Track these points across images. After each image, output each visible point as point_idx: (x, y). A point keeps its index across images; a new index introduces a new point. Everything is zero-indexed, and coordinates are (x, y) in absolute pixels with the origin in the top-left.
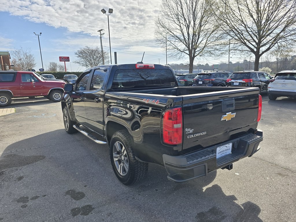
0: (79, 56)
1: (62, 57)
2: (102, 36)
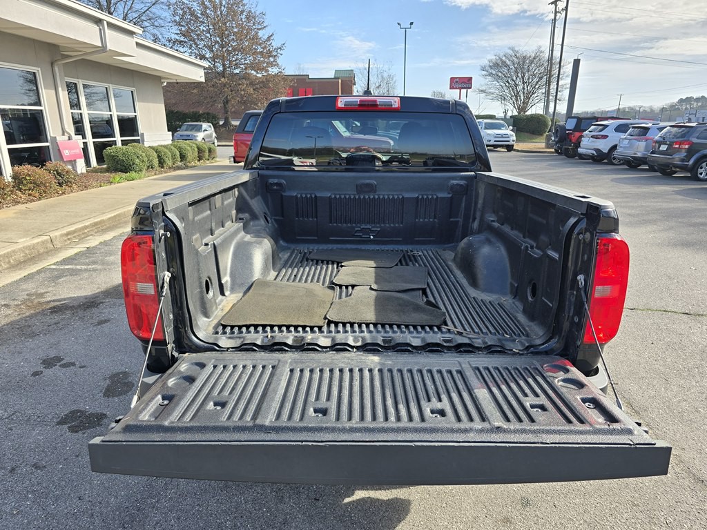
0: (490, 74)
1: (456, 78)
2: (557, 18)
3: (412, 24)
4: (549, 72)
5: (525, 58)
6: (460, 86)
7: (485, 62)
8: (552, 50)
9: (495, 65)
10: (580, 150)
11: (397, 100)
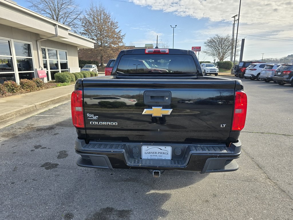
0: (208, 45)
1: (194, 47)
2: (235, 23)
3: (176, 26)
4: (232, 44)
5: (222, 39)
6: (196, 50)
7: (206, 41)
8: (233, 36)
9: (210, 42)
10: (245, 75)
11: (168, 50)
